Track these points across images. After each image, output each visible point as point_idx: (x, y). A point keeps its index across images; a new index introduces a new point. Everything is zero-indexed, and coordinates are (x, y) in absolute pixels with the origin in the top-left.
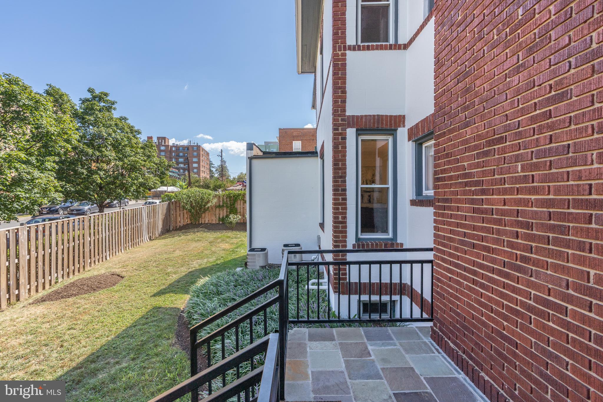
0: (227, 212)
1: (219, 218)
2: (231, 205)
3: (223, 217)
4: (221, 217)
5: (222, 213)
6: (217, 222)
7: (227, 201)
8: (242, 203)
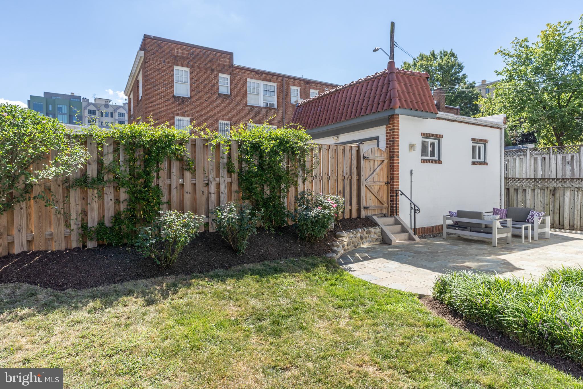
0: (117, 201)
1: (84, 227)
2: (135, 176)
3: (101, 223)
4: (92, 221)
5: (95, 206)
6: (74, 245)
7: (116, 160)
8: (175, 170)
